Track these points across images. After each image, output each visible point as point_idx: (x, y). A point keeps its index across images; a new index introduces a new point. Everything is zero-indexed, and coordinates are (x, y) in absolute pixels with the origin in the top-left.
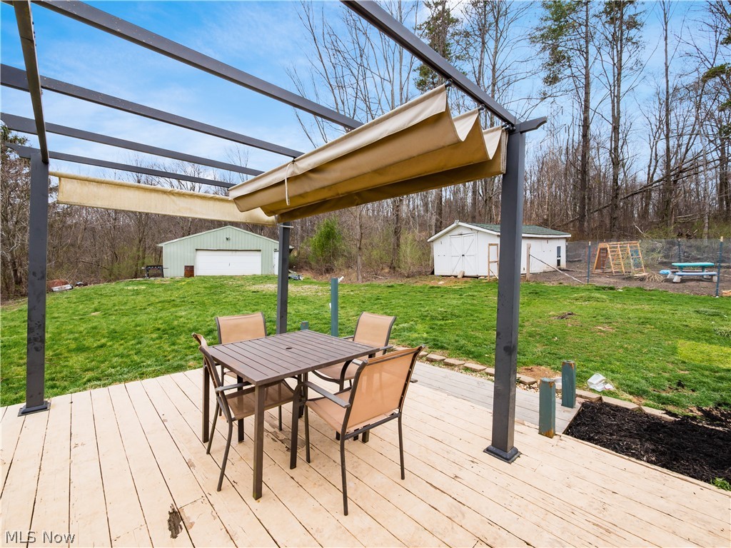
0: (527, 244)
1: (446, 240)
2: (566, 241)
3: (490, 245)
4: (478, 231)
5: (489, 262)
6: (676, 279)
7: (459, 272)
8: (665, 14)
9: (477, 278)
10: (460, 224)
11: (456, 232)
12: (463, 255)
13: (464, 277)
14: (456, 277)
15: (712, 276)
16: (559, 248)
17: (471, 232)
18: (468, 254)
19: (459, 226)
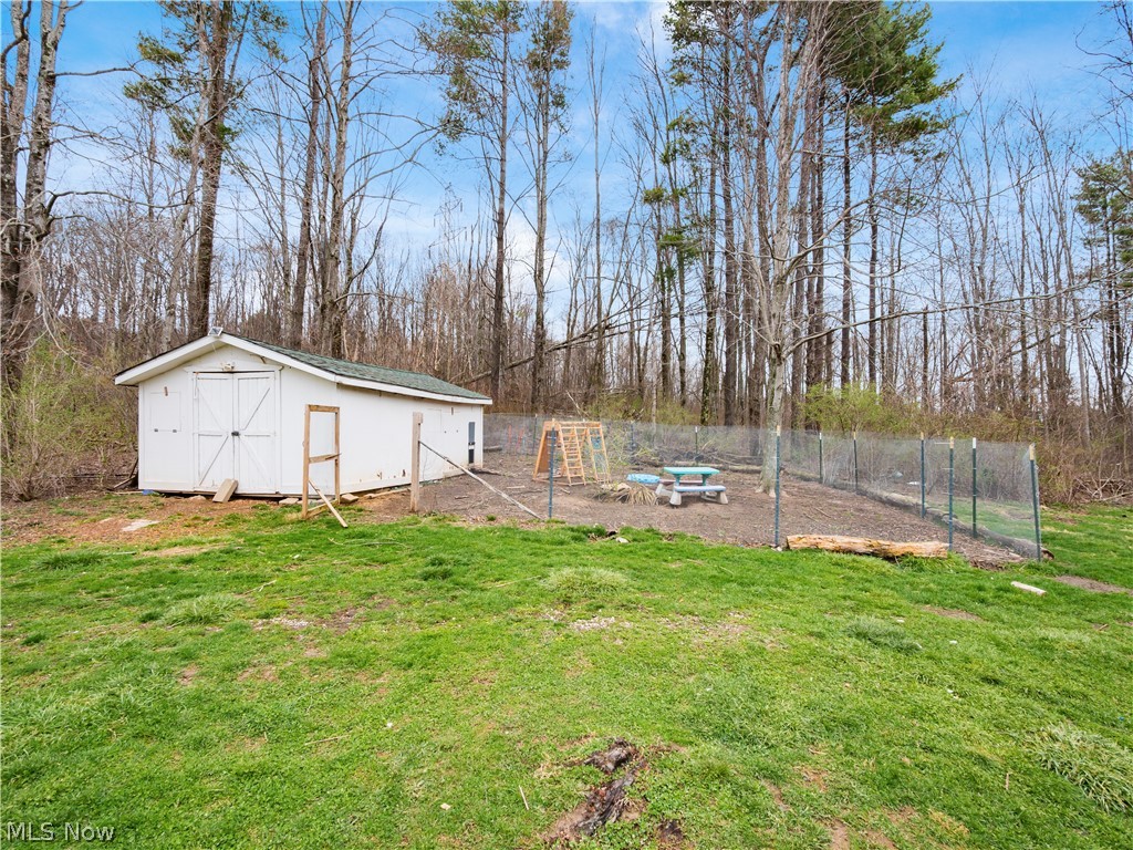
0: (414, 415)
1: (183, 382)
2: (485, 412)
3: (312, 408)
4: (283, 366)
5: (308, 460)
6: (675, 499)
7: (219, 483)
8: (596, 101)
9: (277, 500)
10: (228, 339)
11: (216, 363)
12: (235, 434)
13: (235, 497)
14: (209, 496)
15: (719, 492)
16: (472, 426)
17: (259, 366)
18: (250, 430)
19: (227, 346)
